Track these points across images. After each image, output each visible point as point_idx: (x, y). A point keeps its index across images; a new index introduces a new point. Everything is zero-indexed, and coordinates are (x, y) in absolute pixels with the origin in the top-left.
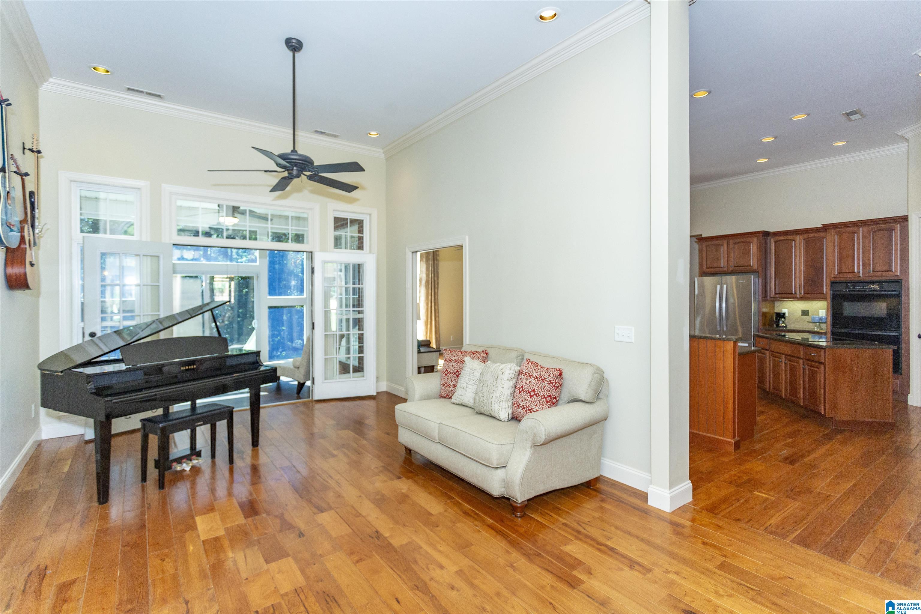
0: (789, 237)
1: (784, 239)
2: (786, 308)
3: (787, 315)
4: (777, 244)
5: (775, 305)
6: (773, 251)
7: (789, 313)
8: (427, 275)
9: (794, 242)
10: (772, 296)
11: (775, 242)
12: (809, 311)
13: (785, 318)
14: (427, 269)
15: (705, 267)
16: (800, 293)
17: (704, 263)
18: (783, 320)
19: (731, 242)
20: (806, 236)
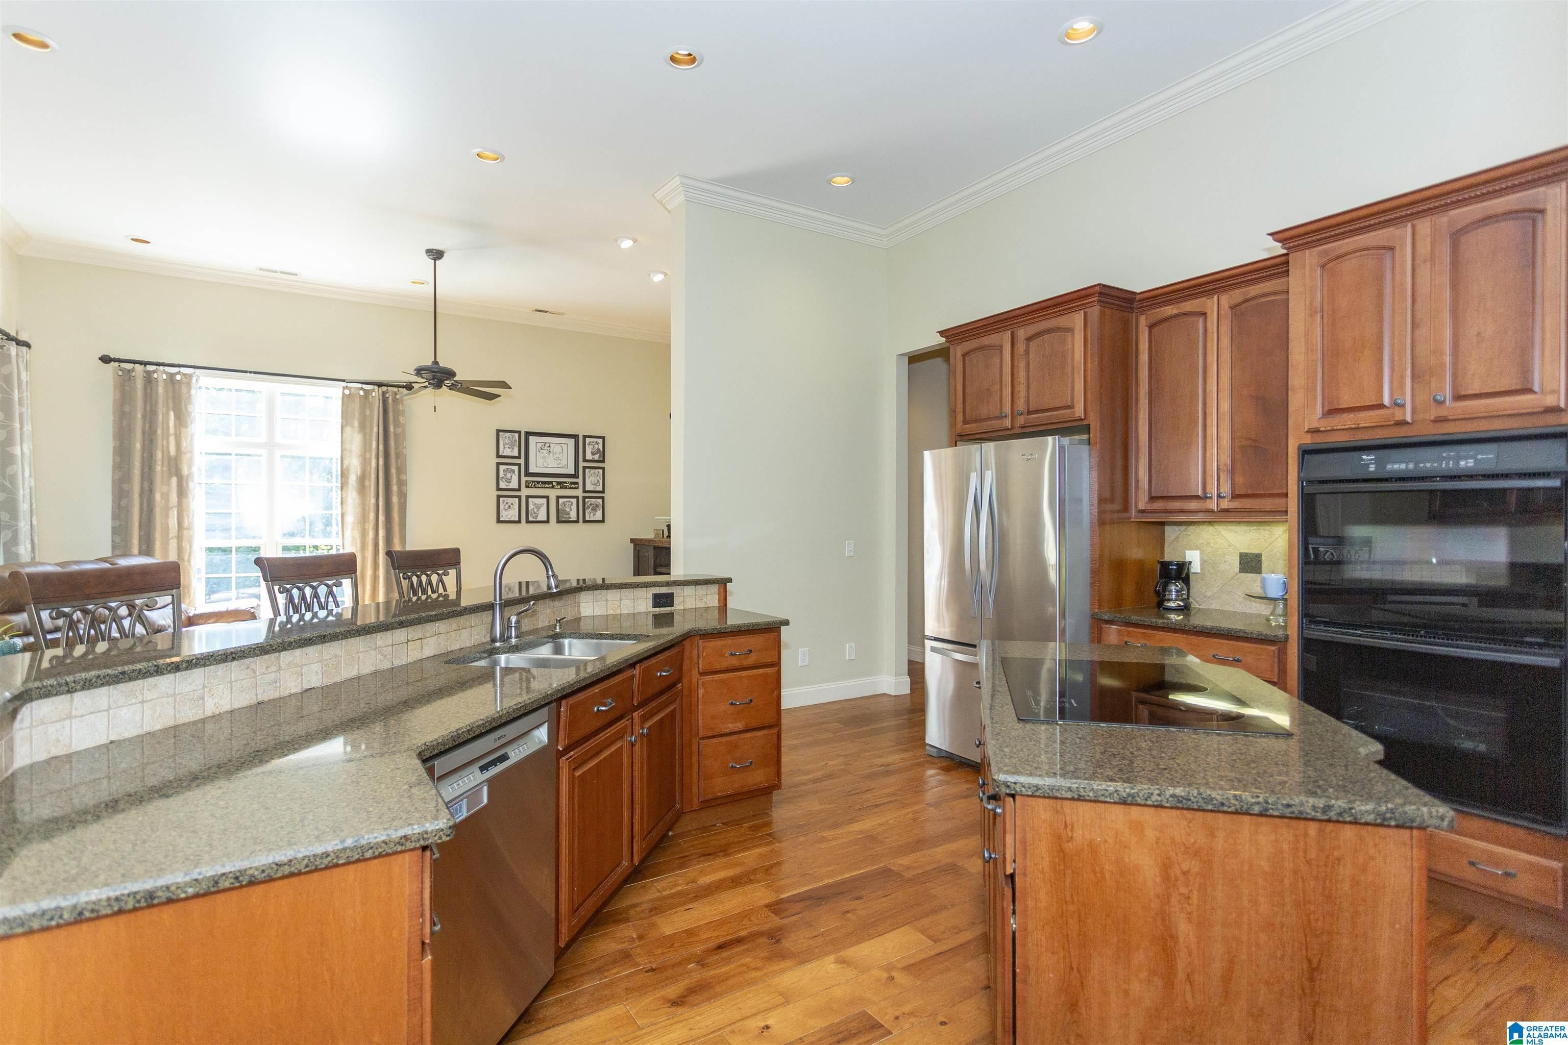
0: (1189, 306)
1: (1175, 311)
2: (1196, 548)
3: (1196, 568)
4: (1155, 330)
5: (1166, 535)
6: (1144, 358)
7: (1203, 562)
8: (365, 462)
9: (1201, 320)
10: (1142, 506)
11: (1151, 327)
12: (1263, 558)
13: (1186, 580)
14: (366, 447)
15: (960, 417)
16: (1219, 496)
17: (960, 407)
18: (1180, 585)
19: (1022, 333)
20: (1237, 295)
